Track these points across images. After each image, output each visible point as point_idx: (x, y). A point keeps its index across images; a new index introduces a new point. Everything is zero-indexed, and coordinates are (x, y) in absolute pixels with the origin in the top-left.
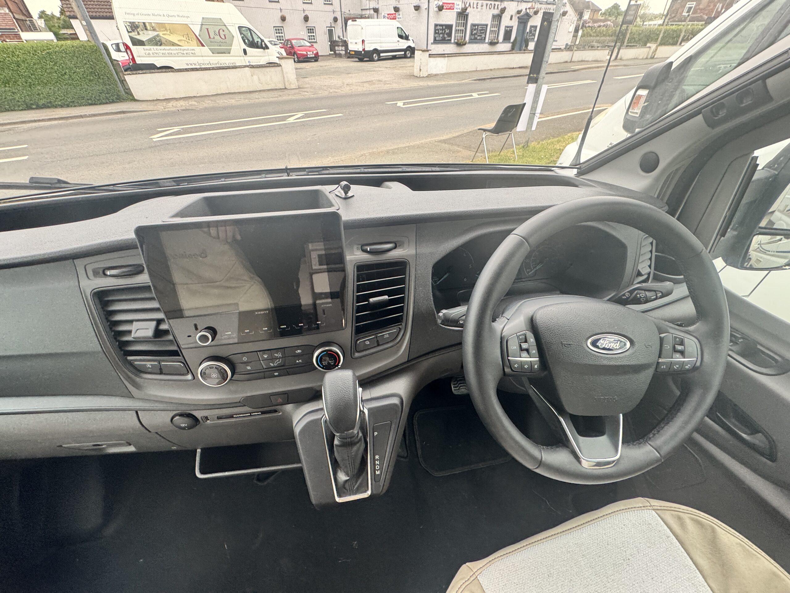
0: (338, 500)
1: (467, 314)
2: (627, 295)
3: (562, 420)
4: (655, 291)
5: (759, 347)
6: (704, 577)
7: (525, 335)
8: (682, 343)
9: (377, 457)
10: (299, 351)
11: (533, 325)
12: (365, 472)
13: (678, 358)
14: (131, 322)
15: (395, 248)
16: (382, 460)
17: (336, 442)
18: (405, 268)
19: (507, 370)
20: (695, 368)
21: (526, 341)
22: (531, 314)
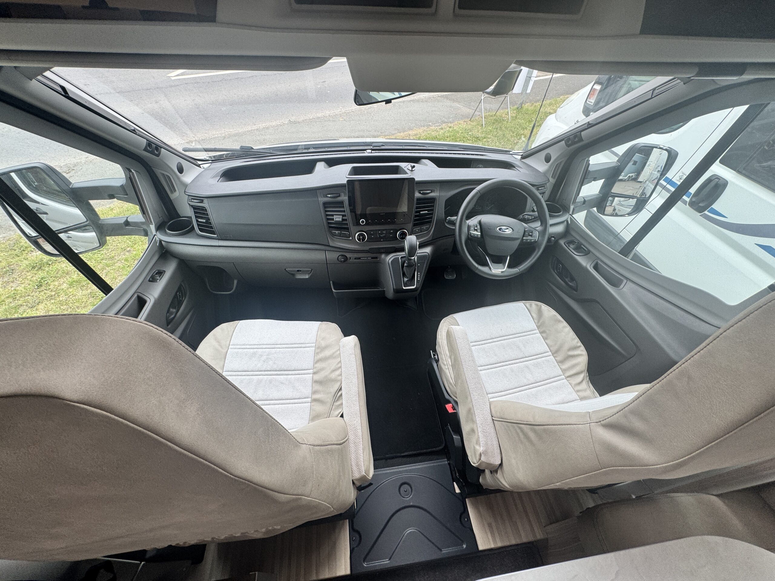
0: (404, 288)
1: (457, 219)
2: (522, 217)
3: (487, 258)
4: (532, 216)
5: (582, 246)
6: (533, 319)
7: (477, 225)
8: (532, 232)
9: (419, 273)
10: (392, 231)
11: (480, 223)
12: (413, 280)
13: (530, 238)
14: (333, 215)
15: (431, 192)
16: (421, 275)
17: (405, 265)
18: (435, 201)
19: (469, 236)
20: (535, 242)
21: (477, 227)
22: (480, 220)
